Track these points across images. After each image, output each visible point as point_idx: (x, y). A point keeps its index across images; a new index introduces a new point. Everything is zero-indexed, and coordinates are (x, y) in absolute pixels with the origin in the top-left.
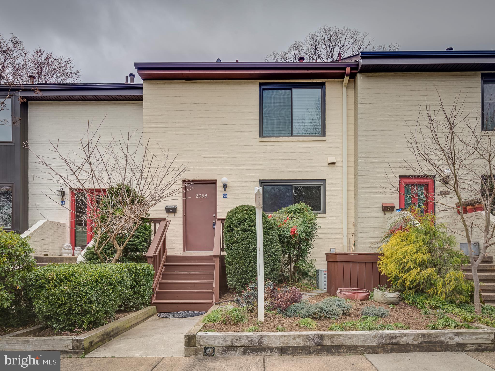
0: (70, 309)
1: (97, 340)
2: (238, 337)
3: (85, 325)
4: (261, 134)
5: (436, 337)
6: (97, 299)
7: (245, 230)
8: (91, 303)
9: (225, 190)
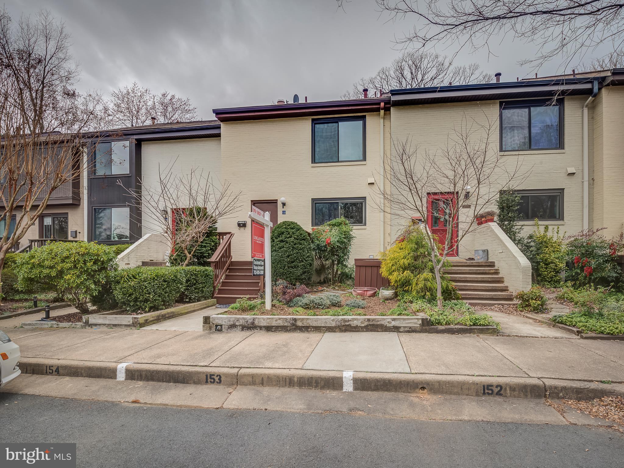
0: (136, 298)
1: (152, 319)
2: (238, 318)
3: (147, 309)
4: (314, 161)
5: (378, 321)
6: (154, 291)
7: (282, 241)
8: (149, 293)
9: (283, 208)
